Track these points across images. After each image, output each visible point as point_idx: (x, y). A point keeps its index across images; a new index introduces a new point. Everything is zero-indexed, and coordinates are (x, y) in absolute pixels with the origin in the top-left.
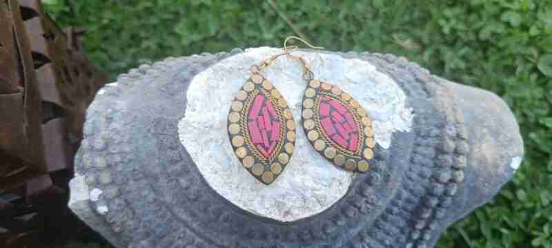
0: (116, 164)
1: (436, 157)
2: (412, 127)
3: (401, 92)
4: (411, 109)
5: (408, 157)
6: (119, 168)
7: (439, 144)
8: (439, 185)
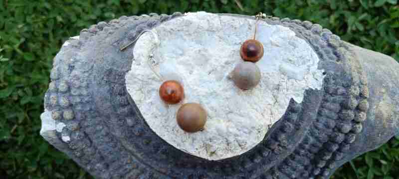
0: (77, 104)
1: (340, 111)
2: (323, 85)
3: (316, 56)
4: (323, 71)
5: (317, 110)
6: (79, 108)
7: (344, 101)
8: (340, 135)
